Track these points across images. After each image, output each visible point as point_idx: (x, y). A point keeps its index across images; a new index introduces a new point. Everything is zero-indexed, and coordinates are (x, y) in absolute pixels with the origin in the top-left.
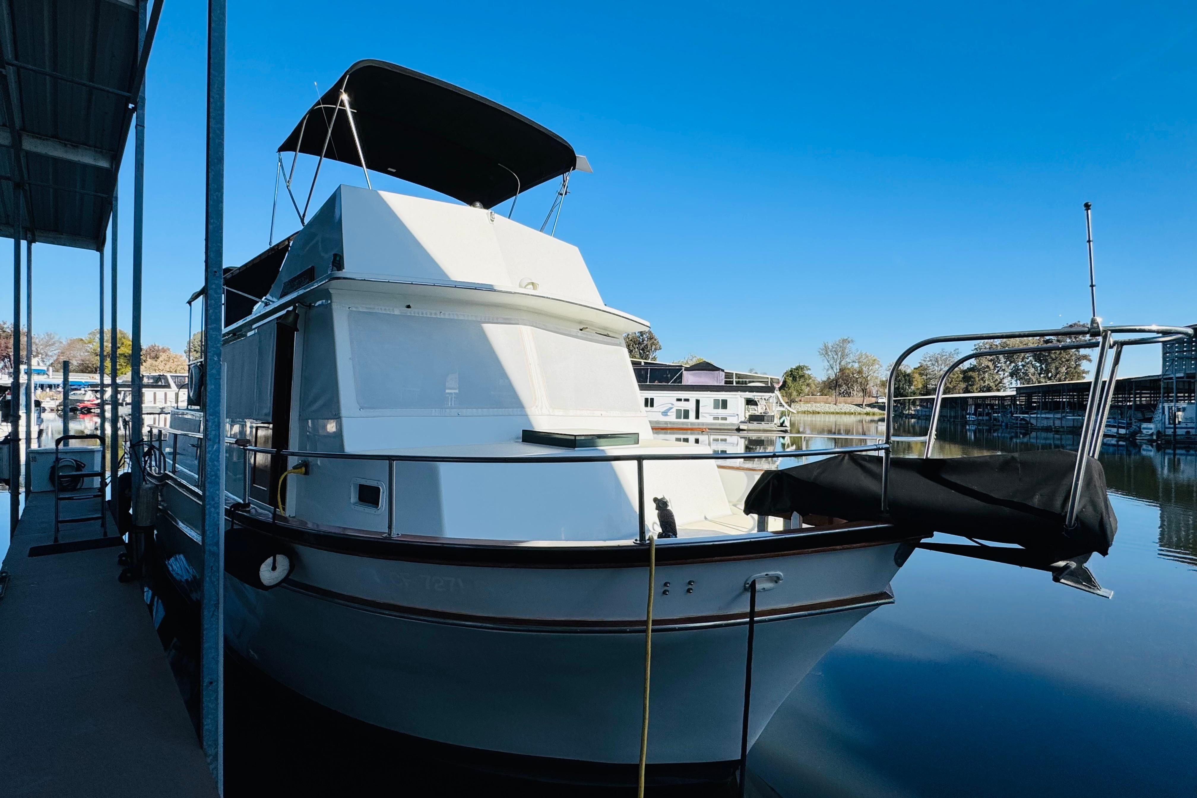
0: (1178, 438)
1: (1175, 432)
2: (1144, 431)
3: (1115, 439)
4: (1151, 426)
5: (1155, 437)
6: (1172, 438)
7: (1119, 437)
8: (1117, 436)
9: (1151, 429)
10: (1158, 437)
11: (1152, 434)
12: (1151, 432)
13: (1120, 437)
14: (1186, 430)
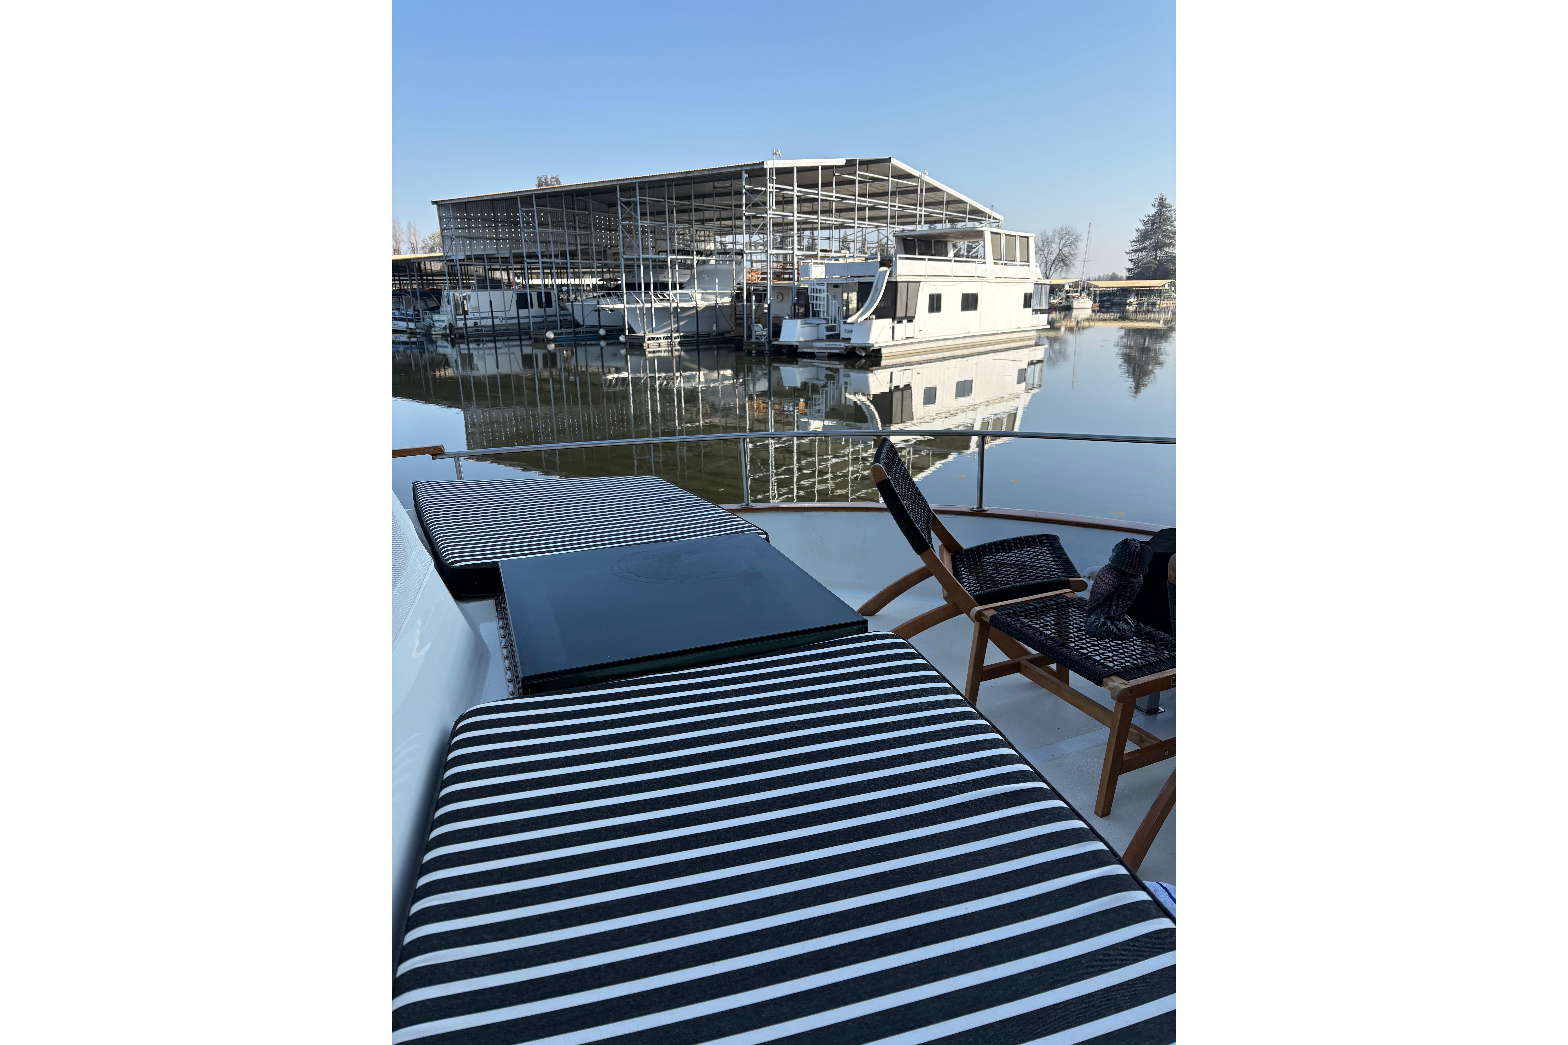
0: (469, 330)
1: (465, 324)
2: (437, 324)
3: (407, 336)
4: (444, 318)
5: (448, 331)
6: (464, 331)
7: (410, 333)
8: (408, 331)
9: (443, 321)
10: (451, 331)
11: (445, 328)
12: (443, 325)
13: (412, 333)
14: (474, 321)
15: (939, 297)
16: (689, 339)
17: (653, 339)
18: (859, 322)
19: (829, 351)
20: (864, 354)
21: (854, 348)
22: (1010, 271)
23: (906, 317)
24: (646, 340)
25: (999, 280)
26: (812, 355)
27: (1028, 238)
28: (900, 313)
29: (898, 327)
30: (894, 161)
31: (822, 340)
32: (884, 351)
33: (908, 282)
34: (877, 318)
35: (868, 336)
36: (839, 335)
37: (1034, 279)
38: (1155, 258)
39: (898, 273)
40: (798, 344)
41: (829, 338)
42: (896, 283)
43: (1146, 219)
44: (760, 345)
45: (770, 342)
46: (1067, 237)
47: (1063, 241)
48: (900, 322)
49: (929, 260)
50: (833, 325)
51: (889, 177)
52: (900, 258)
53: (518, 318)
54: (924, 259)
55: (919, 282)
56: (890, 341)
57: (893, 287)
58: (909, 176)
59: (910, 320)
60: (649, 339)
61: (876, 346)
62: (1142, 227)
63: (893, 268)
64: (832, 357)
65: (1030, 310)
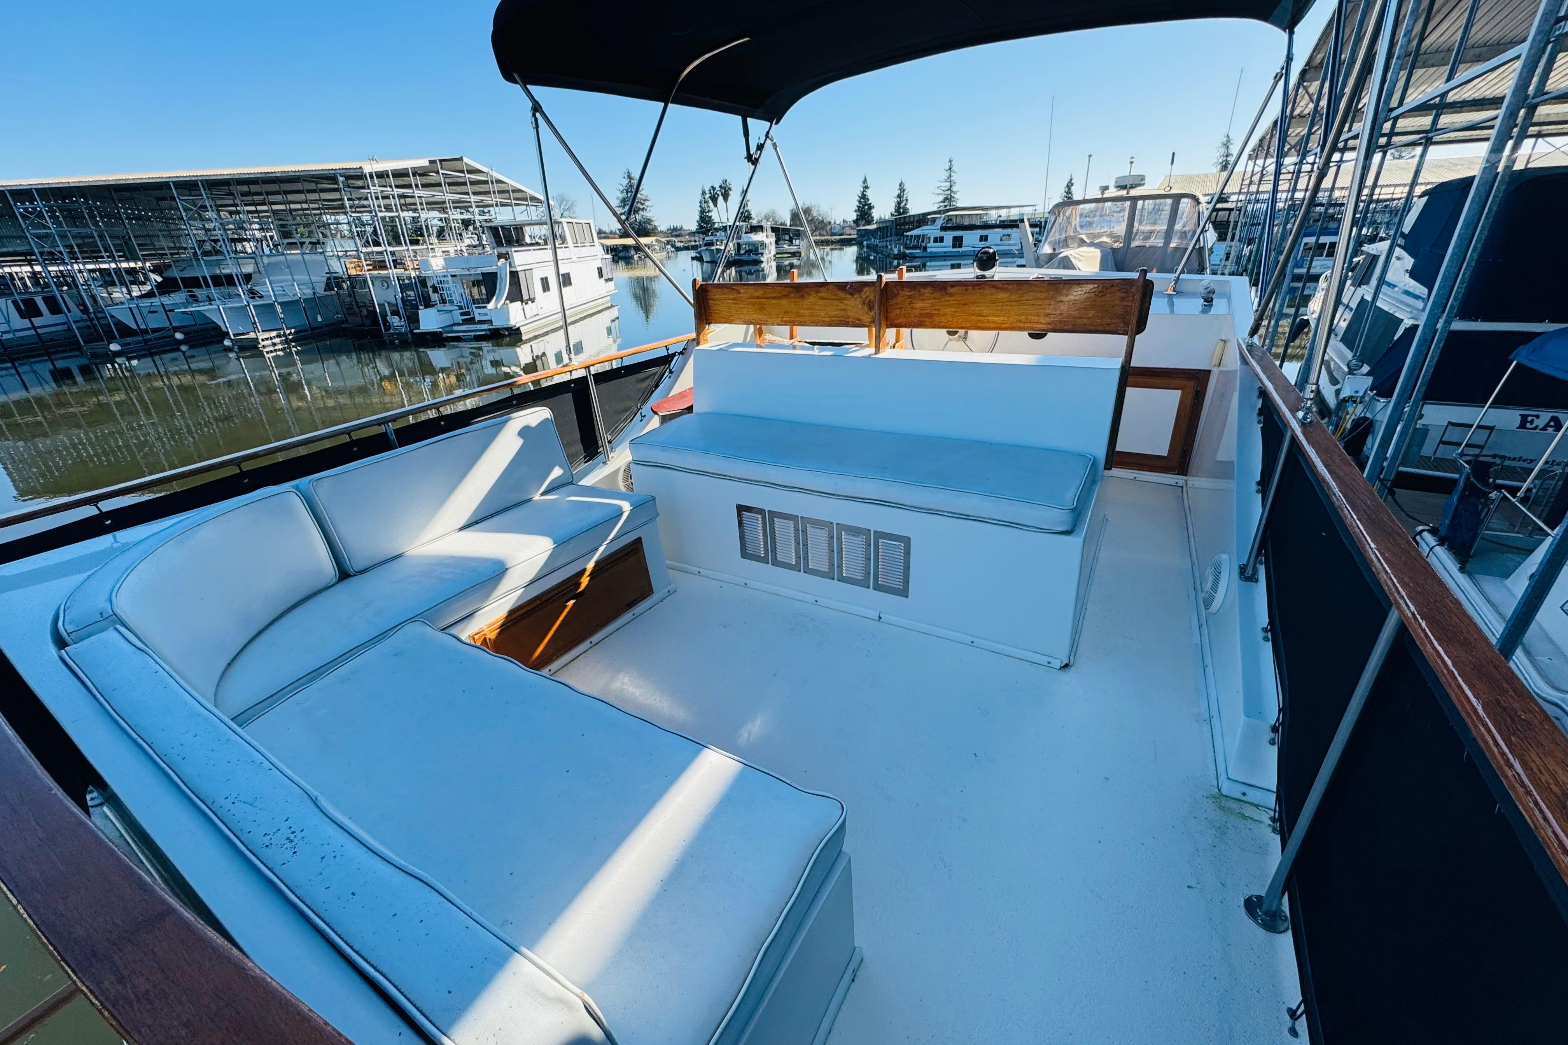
15: (546, 278)
16: (303, 334)
17: (267, 339)
18: (499, 307)
19: (474, 333)
20: (507, 333)
21: (498, 329)
22: (585, 251)
23: (530, 299)
24: (260, 341)
25: (580, 259)
26: (458, 339)
27: (589, 224)
28: (525, 297)
29: (526, 307)
30: (465, 160)
31: (459, 324)
32: (522, 329)
33: (525, 270)
34: (511, 302)
35: (508, 319)
36: (473, 318)
37: (600, 256)
38: (636, 220)
39: (517, 264)
40: (441, 330)
41: (465, 322)
42: (517, 272)
43: (621, 188)
44: (400, 334)
45: (411, 331)
46: (564, 202)
47: (562, 207)
48: (526, 304)
49: (534, 250)
50: (467, 310)
51: (464, 173)
52: (515, 251)
53: (35, 328)
54: (530, 250)
55: (531, 269)
56: (523, 321)
57: (514, 275)
58: (478, 171)
59: (533, 300)
60: (263, 340)
61: (517, 326)
62: (621, 196)
63: (511, 260)
64: (478, 338)
65: (603, 280)
